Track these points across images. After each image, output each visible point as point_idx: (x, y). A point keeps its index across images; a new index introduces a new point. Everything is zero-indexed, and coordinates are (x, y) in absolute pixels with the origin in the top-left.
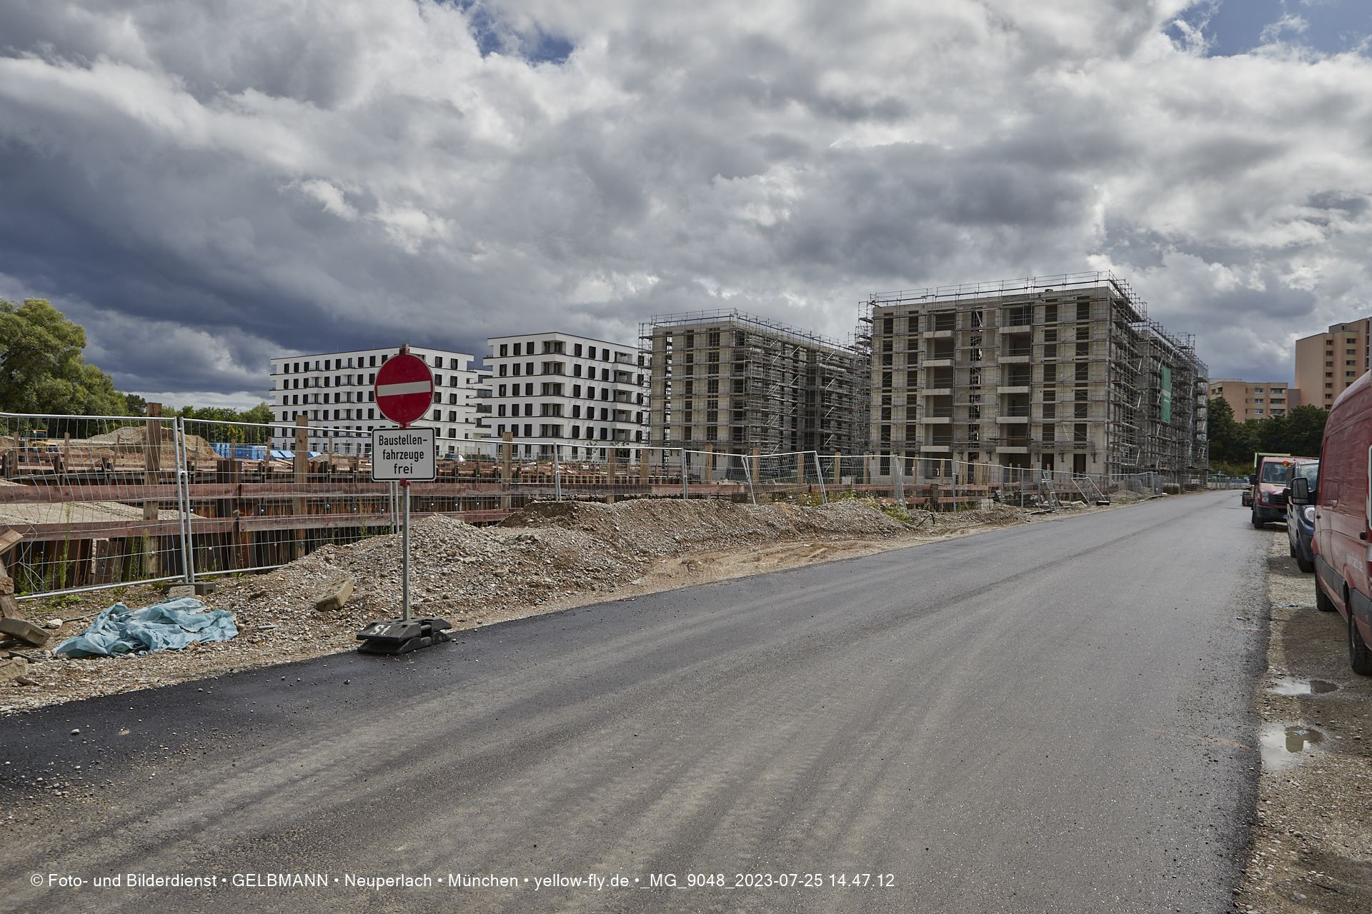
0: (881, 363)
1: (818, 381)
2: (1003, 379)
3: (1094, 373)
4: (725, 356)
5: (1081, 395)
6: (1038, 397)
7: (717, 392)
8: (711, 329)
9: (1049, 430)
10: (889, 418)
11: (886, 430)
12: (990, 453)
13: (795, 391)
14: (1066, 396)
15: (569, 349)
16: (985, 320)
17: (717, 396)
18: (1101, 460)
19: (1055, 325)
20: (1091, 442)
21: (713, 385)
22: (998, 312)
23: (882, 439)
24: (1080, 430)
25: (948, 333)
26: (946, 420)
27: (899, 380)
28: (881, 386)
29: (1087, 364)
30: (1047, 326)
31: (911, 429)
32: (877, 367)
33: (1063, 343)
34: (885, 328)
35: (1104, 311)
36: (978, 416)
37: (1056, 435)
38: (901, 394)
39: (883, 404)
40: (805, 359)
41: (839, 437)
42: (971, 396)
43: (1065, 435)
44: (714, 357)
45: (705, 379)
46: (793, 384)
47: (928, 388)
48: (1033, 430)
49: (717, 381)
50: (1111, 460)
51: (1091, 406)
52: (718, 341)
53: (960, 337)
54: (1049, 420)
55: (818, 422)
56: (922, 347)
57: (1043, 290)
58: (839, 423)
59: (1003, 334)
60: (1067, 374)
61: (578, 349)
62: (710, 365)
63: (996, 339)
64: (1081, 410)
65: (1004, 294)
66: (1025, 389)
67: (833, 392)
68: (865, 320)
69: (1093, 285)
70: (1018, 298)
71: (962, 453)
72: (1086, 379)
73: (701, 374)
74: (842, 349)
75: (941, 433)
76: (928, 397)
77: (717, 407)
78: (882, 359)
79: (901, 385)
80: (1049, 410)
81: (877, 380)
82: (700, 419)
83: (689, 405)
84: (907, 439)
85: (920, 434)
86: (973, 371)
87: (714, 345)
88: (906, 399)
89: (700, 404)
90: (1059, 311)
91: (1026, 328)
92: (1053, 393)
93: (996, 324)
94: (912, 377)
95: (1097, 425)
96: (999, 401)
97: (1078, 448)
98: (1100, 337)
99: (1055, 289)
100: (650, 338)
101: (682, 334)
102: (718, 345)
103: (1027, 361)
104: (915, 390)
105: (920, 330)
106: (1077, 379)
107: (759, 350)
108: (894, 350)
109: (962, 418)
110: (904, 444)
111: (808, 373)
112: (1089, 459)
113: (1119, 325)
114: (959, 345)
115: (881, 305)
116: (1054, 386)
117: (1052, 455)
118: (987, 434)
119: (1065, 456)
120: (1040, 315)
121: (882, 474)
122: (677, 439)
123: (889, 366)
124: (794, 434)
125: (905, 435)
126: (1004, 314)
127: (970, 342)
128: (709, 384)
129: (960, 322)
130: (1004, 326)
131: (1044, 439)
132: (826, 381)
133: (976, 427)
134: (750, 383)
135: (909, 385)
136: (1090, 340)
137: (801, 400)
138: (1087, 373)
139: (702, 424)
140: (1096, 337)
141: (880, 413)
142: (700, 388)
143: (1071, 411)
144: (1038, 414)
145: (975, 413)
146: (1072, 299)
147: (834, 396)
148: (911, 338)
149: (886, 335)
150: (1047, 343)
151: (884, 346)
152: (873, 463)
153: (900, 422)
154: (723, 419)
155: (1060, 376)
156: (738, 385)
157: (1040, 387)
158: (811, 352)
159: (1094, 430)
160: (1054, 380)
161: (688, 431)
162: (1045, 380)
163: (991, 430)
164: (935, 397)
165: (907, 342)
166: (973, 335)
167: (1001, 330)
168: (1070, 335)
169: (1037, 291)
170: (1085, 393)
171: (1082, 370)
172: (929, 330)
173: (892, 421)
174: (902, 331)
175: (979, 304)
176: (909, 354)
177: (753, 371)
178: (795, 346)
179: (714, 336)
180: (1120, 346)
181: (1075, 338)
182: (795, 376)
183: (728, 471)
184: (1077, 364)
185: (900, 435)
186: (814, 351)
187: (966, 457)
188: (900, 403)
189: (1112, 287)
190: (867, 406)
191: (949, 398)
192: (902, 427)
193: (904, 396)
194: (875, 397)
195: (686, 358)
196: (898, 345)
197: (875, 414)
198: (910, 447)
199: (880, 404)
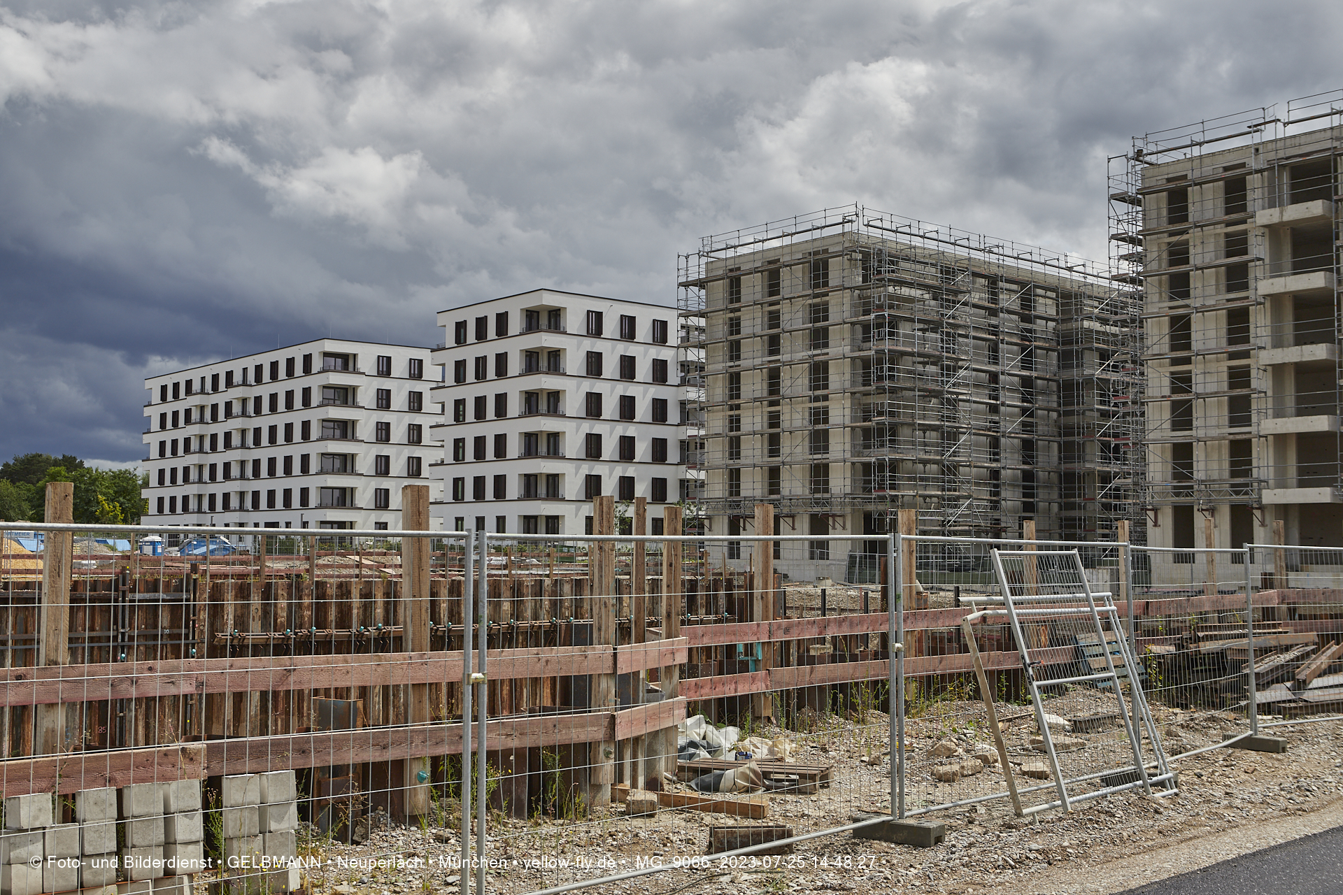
0: (1165, 296)
4: (841, 308)
7: (826, 387)
8: (811, 254)
10: (1189, 425)
11: (1182, 454)
15: (574, 321)
17: (826, 398)
21: (819, 373)
23: (1174, 477)
25: (1319, 207)
26: (1320, 423)
27: (1207, 333)
28: (1166, 349)
31: (1240, 451)
32: (1158, 305)
34: (1170, 211)
38: (1212, 367)
39: (1173, 391)
44: (818, 312)
45: (802, 362)
46: (1024, 368)
47: (1278, 345)
49: (827, 363)
52: (826, 275)
56: (1259, 248)
61: (595, 324)
62: (812, 331)
68: (1122, 198)
73: (795, 351)
75: (1316, 456)
76: (1278, 368)
77: (826, 421)
78: (1165, 287)
79: (1212, 344)
81: (1157, 336)
83: (774, 421)
84: (1233, 474)
85: (1263, 460)
87: (819, 286)
88: (1225, 376)
89: (795, 416)
94: (1238, 322)
101: (756, 270)
102: (826, 284)
104: (1246, 355)
105: (1251, 207)
107: (922, 293)
108: (1193, 261)
110: (1226, 487)
111: (1060, 344)
115: (1157, 159)
123: (1181, 302)
125: (1226, 465)
128: (812, 372)
135: (1231, 342)
137: (1045, 401)
139: (800, 458)
141: (1167, 414)
142: (795, 381)
148: (1231, 229)
149: (1174, 228)
151: (1171, 254)
153: (1214, 432)
154: (840, 446)
156: (865, 370)
158: (1066, 298)
161: (773, 475)
164: (1295, 366)
165: (1222, 241)
172: (1272, 205)
173: (1195, 432)
174: (1209, 215)
176: (1227, 266)
178: (1025, 285)
179: (816, 267)
182: (1026, 351)
185: (1215, 466)
188: (1211, 388)
190: (1139, 400)
192: (1220, 446)
193: (1220, 369)
194: (1155, 375)
195: (766, 319)
196: (1199, 249)
197: (1157, 416)
198: (1237, 493)
199: (1167, 392)
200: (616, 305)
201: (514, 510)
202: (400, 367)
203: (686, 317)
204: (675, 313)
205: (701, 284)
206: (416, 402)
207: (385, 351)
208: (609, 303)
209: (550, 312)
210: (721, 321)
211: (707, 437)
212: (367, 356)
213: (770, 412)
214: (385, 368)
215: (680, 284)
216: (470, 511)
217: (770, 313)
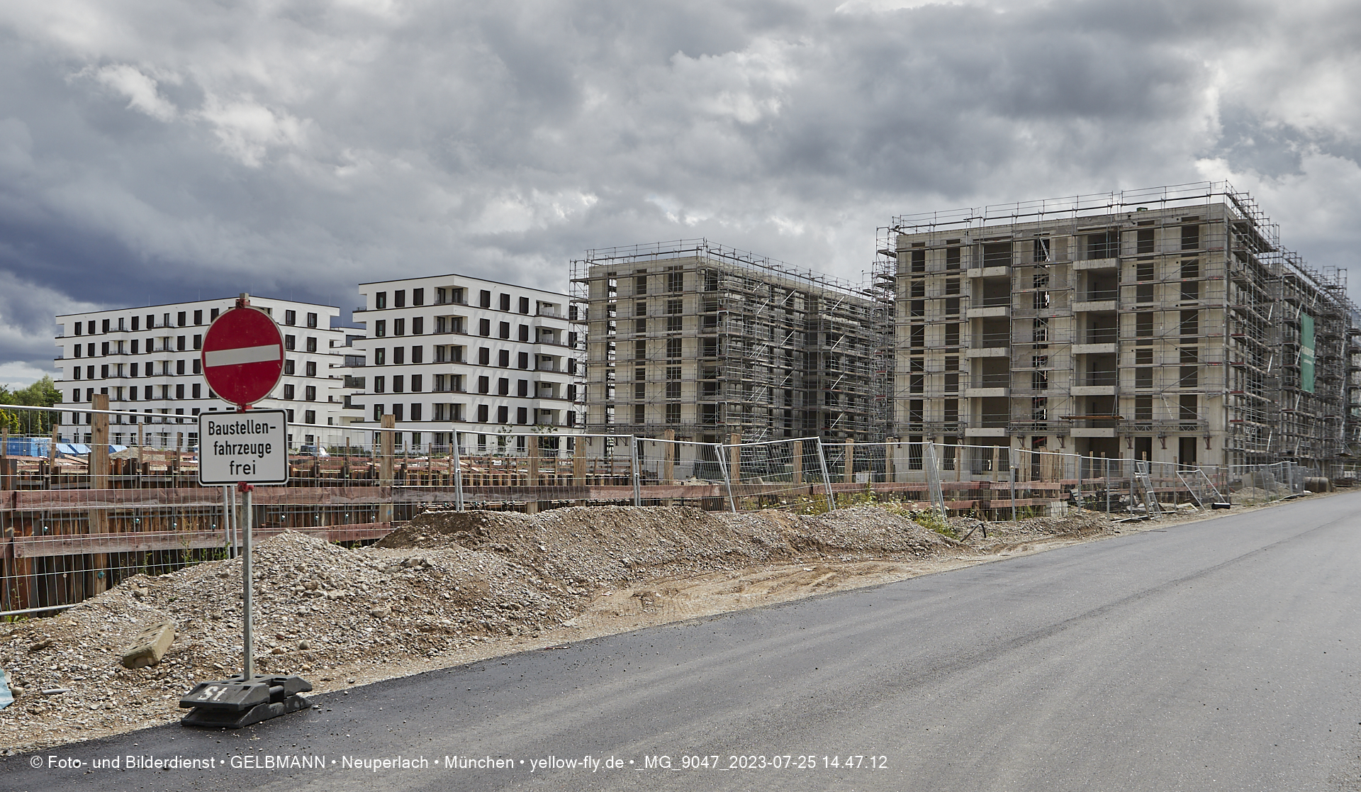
0: (909, 313)
1: (821, 338)
2: (1079, 333)
3: (1207, 324)
4: (691, 305)
5: (1189, 355)
6: (1129, 359)
7: (680, 355)
8: (670, 268)
9: (1144, 404)
10: (921, 390)
11: (916, 406)
12: (1062, 437)
13: (788, 353)
14: (1168, 356)
15: (473, 298)
16: (1052, 251)
17: (679, 362)
18: (1218, 445)
19: (1152, 258)
20: (1204, 420)
21: (674, 347)
22: (1072, 241)
23: (911, 419)
24: (1188, 404)
25: (1001, 271)
26: (1000, 392)
27: (934, 337)
28: (908, 345)
29: (1196, 312)
30: (1139, 259)
31: (951, 405)
32: (903, 318)
33: (1163, 282)
34: (913, 264)
35: (1220, 237)
36: (1045, 386)
37: (1154, 410)
38: (937, 356)
39: (912, 370)
40: (802, 308)
41: (851, 416)
42: (1034, 358)
43: (1166, 411)
44: (675, 307)
45: (663, 337)
46: (786, 344)
47: (974, 347)
48: (1122, 404)
49: (680, 340)
50: (1231, 446)
51: (1203, 370)
52: (681, 284)
53: (1019, 275)
54: (1145, 391)
55: (821, 396)
56: (966, 289)
57: (1134, 209)
58: (851, 398)
59: (1079, 271)
60: (1169, 325)
61: (485, 297)
62: (670, 318)
63: (1069, 277)
64: (1189, 376)
65: (1080, 214)
66: (1109, 348)
67: (842, 354)
68: (885, 252)
69: (1203, 201)
70: (1099, 220)
71: (1023, 438)
72: (1196, 332)
73: (657, 331)
74: (853, 294)
75: (993, 411)
76: (974, 360)
77: (679, 377)
78: (909, 308)
79: (937, 344)
80: (1144, 377)
81: (903, 337)
82: (656, 393)
83: (640, 374)
84: (946, 419)
85: (964, 411)
86: (1037, 323)
87: (675, 290)
88: (944, 363)
89: (656, 373)
90: (1156, 237)
91: (1110, 263)
92: (1150, 353)
93: (1069, 257)
94: (952, 332)
95: (1212, 397)
96: (1074, 365)
97: (1186, 428)
98: (1214, 273)
99: (1150, 207)
100: (585, 281)
101: (630, 276)
102: (681, 289)
103: (1113, 308)
104: (957, 351)
105: (963, 266)
106: (1182, 332)
107: (737, 297)
108: (927, 294)
109: (1023, 388)
110: (942, 426)
111: (806, 328)
112: (1201, 445)
113: (1241, 257)
114: (1017, 287)
115: (907, 231)
116: (1150, 342)
117: (1149, 440)
118: (1058, 410)
119: (1167, 441)
120: (1130, 243)
121: (911, 467)
122: (624, 422)
123: (919, 317)
124: (788, 413)
125: (943, 414)
126: (1080, 243)
127: (1033, 282)
128: (669, 345)
129: (1019, 255)
130: (1080, 259)
131: (1137, 417)
132: (831, 338)
133: (1043, 401)
134: (726, 343)
135: (947, 343)
136: (1200, 278)
137: (798, 366)
138: (1196, 325)
139: (659, 400)
140: (1208, 274)
141: (908, 383)
142: (658, 350)
143: (1174, 377)
144: (1128, 382)
145: (1041, 381)
146: (1174, 220)
147: (843, 360)
148: (950, 277)
149: (916, 274)
150: (1140, 283)
151: (913, 289)
152: (899, 454)
153: (936, 395)
154: (689, 394)
155: (1158, 329)
156: (710, 346)
157: (1131, 344)
158: (811, 299)
159: (1207, 404)
160: (1151, 334)
161: (640, 409)
162: (1138, 334)
163: (1063, 406)
164: (984, 359)
165: (945, 284)
166: (1037, 272)
167: (1077, 265)
168: (1171, 271)
169: (1125, 209)
170: (1195, 351)
171: (1189, 320)
172: (975, 266)
173: (924, 394)
174: (937, 268)
175: (1045, 229)
176: (947, 299)
177: (730, 326)
178: (789, 290)
179: (675, 277)
180: (1242, 285)
181: (1178, 275)
182: (788, 332)
183: (697, 466)
184: (1182, 312)
185: (936, 414)
186: (815, 298)
187: (1028, 443)
188: (936, 369)
189: (1230, 204)
190: (890, 374)
191: (1004, 361)
192: (939, 402)
193: (941, 358)
194: (901, 360)
195: (635, 308)
196: (931, 288)
197: (902, 384)
198: (950, 430)
199: (908, 369)
200: (498, 287)
204: (568, 300)
207: (292, 306)
208: (494, 285)
210: (600, 308)
212: (278, 309)
213: (637, 369)
214: (291, 319)
215: (571, 281)
217: (638, 304)
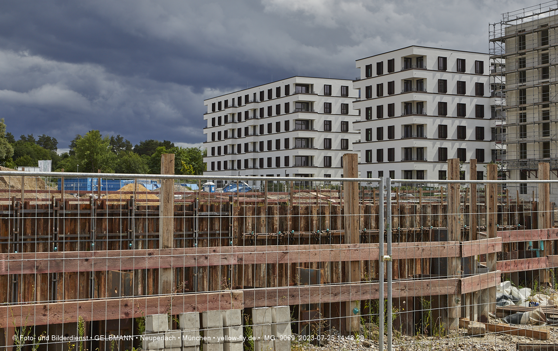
15: (431, 63)
101: (536, 31)
200: (454, 53)
201: (399, 167)
202: (336, 91)
203: (494, 58)
204: (488, 56)
205: (502, 40)
206: (345, 109)
207: (328, 82)
208: (450, 52)
209: (417, 58)
210: (514, 60)
211: (507, 125)
212: (318, 85)
213: (543, 111)
214: (328, 91)
215: (490, 41)
216: (375, 168)
217: (543, 55)
